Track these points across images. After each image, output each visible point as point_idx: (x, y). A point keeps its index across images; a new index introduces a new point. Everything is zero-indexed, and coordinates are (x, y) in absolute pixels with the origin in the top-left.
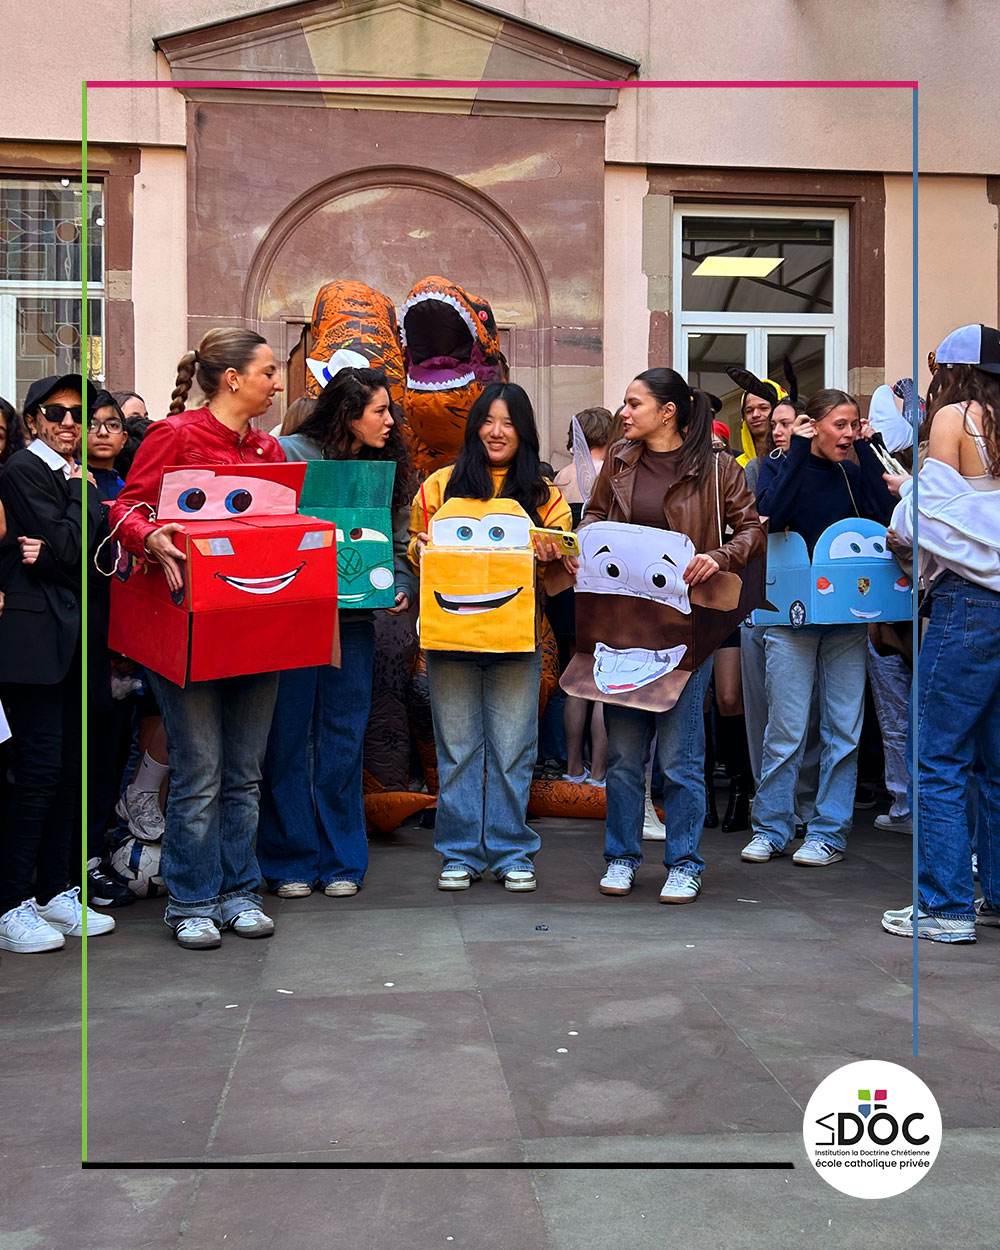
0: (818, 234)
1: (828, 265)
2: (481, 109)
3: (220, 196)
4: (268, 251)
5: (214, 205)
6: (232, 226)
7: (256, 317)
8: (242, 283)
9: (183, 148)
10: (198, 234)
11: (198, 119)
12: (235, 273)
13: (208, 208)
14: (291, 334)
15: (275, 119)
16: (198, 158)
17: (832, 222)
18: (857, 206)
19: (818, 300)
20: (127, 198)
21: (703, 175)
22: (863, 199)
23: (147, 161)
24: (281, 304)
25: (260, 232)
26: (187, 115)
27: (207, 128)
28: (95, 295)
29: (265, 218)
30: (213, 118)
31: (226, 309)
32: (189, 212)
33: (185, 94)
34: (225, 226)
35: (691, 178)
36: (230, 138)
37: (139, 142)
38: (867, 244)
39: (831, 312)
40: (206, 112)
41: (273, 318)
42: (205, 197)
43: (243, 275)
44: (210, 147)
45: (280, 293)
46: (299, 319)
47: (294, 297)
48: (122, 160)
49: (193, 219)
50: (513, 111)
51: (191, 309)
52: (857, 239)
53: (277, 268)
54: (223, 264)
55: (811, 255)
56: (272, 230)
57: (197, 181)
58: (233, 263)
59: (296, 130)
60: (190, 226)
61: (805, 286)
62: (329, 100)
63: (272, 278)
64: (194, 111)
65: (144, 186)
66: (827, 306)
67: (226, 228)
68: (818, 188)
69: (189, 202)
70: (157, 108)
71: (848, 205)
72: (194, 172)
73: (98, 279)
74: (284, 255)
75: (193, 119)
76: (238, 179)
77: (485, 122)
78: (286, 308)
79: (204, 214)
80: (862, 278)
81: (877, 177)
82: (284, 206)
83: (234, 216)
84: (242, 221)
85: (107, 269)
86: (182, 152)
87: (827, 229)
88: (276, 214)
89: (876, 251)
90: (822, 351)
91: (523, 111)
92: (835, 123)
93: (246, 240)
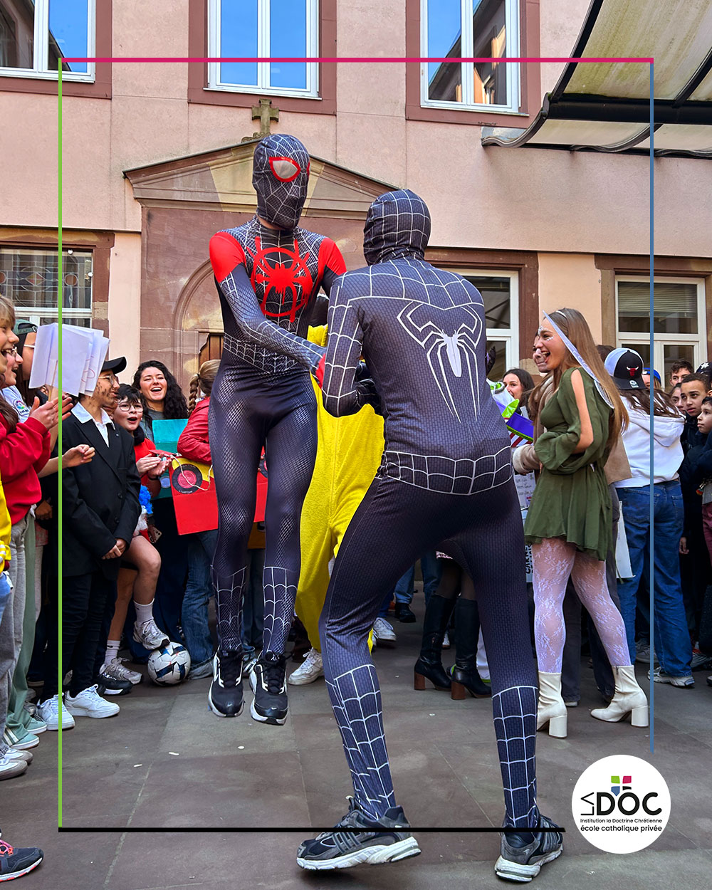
0: (501, 286)
1: (507, 303)
2: (312, 214)
3: (160, 261)
4: (188, 292)
5: (157, 266)
6: (167, 277)
7: (180, 329)
8: (173, 310)
9: (140, 233)
10: (147, 281)
11: (148, 217)
12: (169, 304)
13: (153, 267)
14: (201, 338)
15: (193, 217)
16: (148, 239)
17: (509, 278)
18: (523, 269)
19: (502, 322)
20: (106, 260)
21: (437, 252)
22: (526, 266)
23: (118, 240)
24: (196, 321)
25: (184, 281)
26: (142, 214)
27: (154, 221)
28: (87, 316)
29: (187, 273)
30: (157, 218)
31: (163, 324)
32: (142, 268)
33: (141, 203)
34: (163, 277)
35: (430, 253)
36: (167, 228)
37: (114, 229)
38: (529, 291)
39: (509, 328)
40: (153, 213)
41: (191, 330)
42: (152, 260)
43: (173, 305)
44: (156, 233)
45: (195, 315)
46: (206, 330)
47: (203, 317)
48: (104, 239)
49: (144, 273)
50: (329, 214)
51: (142, 324)
52: (523, 288)
53: (193, 301)
54: (162, 300)
55: (498, 297)
56: (191, 279)
57: (147, 251)
58: (167, 298)
59: (205, 224)
60: (143, 277)
61: (494, 314)
62: (224, 207)
63: (191, 307)
64: (146, 213)
65: (116, 254)
66: (507, 325)
67: (164, 278)
68: (501, 259)
69: (142, 263)
70: (125, 211)
71: (518, 269)
72: (146, 246)
73: (88, 306)
74: (197, 294)
75: (146, 217)
76: (171, 251)
77: (314, 220)
78: (198, 323)
79: (151, 270)
80: (526, 310)
81: (534, 254)
82: (198, 267)
83: (169, 272)
84: (173, 274)
85: (93, 301)
86: (139, 236)
87: (506, 283)
88: (193, 271)
89: (534, 294)
90: (505, 349)
91: (335, 215)
92: (510, 224)
93: (175, 286)
